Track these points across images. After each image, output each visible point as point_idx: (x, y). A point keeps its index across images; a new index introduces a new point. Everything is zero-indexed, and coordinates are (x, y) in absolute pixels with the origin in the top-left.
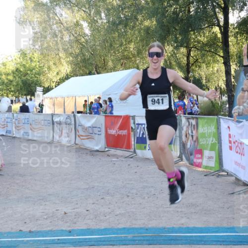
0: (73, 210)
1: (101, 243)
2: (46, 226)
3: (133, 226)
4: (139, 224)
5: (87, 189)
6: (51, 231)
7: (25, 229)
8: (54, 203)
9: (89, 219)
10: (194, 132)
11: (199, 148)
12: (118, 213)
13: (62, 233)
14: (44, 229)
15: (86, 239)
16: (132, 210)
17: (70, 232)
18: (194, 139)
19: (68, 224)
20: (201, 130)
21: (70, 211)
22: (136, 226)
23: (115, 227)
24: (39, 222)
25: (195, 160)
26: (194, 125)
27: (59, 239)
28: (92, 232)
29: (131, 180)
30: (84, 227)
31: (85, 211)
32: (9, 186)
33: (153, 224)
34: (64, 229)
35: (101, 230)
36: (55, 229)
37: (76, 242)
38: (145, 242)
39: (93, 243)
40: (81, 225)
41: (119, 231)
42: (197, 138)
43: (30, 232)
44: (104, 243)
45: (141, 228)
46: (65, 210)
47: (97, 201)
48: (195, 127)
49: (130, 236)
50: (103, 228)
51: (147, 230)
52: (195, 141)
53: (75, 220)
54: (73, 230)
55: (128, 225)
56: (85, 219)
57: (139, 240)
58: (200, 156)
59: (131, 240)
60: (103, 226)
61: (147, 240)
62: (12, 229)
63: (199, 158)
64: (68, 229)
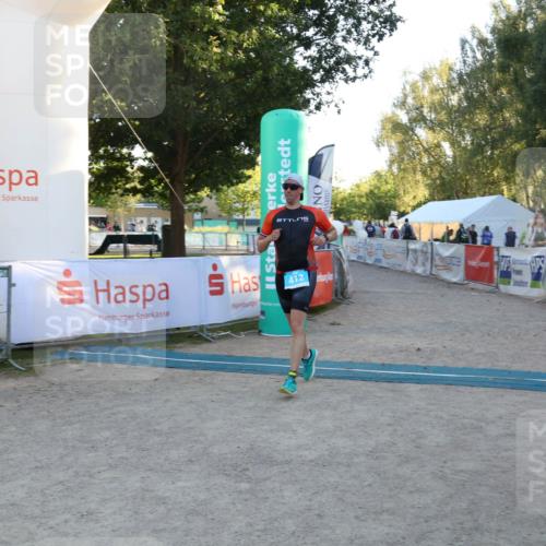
2: (400, 359)
3: (494, 368)
4: (502, 365)
5: (444, 324)
7: (375, 360)
8: (408, 336)
9: (446, 356)
13: (417, 368)
14: (399, 363)
15: (443, 377)
16: (493, 350)
17: (425, 369)
19: (423, 360)
21: (425, 346)
23: (475, 367)
24: (393, 355)
27: (413, 375)
28: (449, 370)
29: (493, 318)
30: (441, 365)
31: (441, 347)
33: (517, 367)
34: (419, 364)
35: (460, 369)
36: (410, 363)
37: (431, 380)
38: (507, 386)
39: (450, 382)
40: (438, 363)
41: (479, 372)
43: (383, 365)
44: (463, 383)
45: (503, 371)
46: (419, 345)
47: (455, 337)
49: (490, 378)
50: (461, 367)
51: (510, 372)
53: (431, 356)
54: (429, 366)
55: (489, 366)
56: (441, 355)
57: (501, 383)
59: (493, 383)
60: (461, 364)
61: (510, 384)
62: (364, 359)
64: (424, 365)
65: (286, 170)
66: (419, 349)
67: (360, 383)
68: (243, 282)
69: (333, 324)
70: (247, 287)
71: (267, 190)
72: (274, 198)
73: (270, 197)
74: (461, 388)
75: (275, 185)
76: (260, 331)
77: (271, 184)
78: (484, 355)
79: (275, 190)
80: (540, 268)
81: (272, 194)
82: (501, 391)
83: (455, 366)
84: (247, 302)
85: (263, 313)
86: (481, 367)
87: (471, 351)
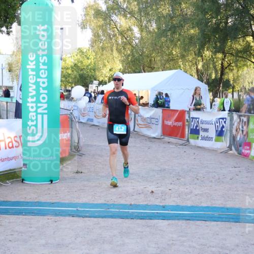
0: (157, 189)
1: (194, 218)
2: (141, 201)
3: (214, 206)
4: (218, 203)
5: (161, 170)
6: (147, 205)
7: (123, 202)
8: (138, 181)
9: (175, 197)
10: (245, 128)
11: (247, 141)
12: (197, 193)
13: (157, 207)
14: (142, 203)
15: (180, 214)
16: (207, 191)
17: (164, 207)
18: (244, 133)
19: (159, 200)
20: (251, 126)
21: (156, 189)
22: (217, 206)
23: (200, 206)
24: (134, 197)
25: (243, 151)
26: (245, 122)
27: (157, 213)
28: (182, 208)
29: (194, 165)
31: (168, 190)
32: (94, 165)
33: (229, 204)
34: (157, 204)
35: (189, 207)
36: (150, 203)
37: (172, 216)
38: (231, 220)
39: (188, 218)
40: (170, 202)
41: (205, 209)
42: (247, 133)
43: (131, 205)
44: (197, 218)
45: (222, 208)
46: (151, 188)
47: (173, 181)
48: (246, 123)
49: (216, 214)
50: (189, 205)
51: (227, 209)
52: (245, 135)
53: (163, 197)
54: (165, 205)
55: (208, 204)
56: (171, 196)
57: (226, 218)
58: (248, 148)
59: (219, 218)
61: (232, 218)
62: (114, 201)
63: (247, 149)
64: (161, 204)
65: (43, 50)
66: (152, 192)
67: (120, 221)
68: (8, 141)
69: (77, 172)
70: (11, 145)
71: (28, 67)
72: (34, 73)
73: (31, 73)
74: (198, 223)
75: (34, 63)
76: (23, 180)
77: (32, 61)
78: (201, 195)
79: (34, 67)
80: (223, 127)
81: (33, 70)
82: (228, 224)
83: (184, 204)
84: (10, 156)
85: (25, 165)
86: (204, 205)
87: (191, 192)
